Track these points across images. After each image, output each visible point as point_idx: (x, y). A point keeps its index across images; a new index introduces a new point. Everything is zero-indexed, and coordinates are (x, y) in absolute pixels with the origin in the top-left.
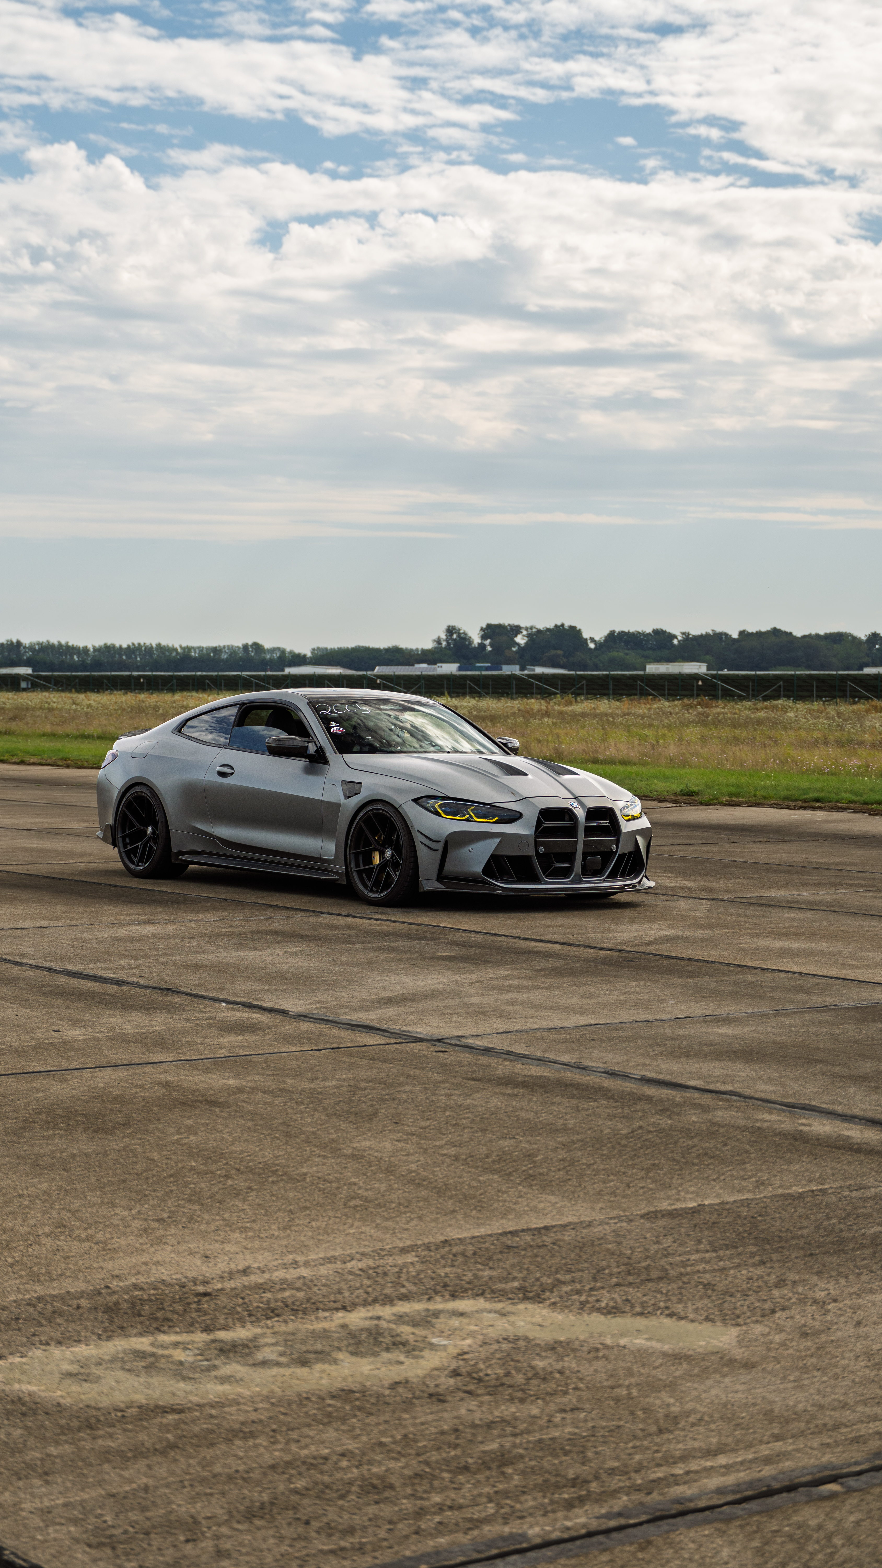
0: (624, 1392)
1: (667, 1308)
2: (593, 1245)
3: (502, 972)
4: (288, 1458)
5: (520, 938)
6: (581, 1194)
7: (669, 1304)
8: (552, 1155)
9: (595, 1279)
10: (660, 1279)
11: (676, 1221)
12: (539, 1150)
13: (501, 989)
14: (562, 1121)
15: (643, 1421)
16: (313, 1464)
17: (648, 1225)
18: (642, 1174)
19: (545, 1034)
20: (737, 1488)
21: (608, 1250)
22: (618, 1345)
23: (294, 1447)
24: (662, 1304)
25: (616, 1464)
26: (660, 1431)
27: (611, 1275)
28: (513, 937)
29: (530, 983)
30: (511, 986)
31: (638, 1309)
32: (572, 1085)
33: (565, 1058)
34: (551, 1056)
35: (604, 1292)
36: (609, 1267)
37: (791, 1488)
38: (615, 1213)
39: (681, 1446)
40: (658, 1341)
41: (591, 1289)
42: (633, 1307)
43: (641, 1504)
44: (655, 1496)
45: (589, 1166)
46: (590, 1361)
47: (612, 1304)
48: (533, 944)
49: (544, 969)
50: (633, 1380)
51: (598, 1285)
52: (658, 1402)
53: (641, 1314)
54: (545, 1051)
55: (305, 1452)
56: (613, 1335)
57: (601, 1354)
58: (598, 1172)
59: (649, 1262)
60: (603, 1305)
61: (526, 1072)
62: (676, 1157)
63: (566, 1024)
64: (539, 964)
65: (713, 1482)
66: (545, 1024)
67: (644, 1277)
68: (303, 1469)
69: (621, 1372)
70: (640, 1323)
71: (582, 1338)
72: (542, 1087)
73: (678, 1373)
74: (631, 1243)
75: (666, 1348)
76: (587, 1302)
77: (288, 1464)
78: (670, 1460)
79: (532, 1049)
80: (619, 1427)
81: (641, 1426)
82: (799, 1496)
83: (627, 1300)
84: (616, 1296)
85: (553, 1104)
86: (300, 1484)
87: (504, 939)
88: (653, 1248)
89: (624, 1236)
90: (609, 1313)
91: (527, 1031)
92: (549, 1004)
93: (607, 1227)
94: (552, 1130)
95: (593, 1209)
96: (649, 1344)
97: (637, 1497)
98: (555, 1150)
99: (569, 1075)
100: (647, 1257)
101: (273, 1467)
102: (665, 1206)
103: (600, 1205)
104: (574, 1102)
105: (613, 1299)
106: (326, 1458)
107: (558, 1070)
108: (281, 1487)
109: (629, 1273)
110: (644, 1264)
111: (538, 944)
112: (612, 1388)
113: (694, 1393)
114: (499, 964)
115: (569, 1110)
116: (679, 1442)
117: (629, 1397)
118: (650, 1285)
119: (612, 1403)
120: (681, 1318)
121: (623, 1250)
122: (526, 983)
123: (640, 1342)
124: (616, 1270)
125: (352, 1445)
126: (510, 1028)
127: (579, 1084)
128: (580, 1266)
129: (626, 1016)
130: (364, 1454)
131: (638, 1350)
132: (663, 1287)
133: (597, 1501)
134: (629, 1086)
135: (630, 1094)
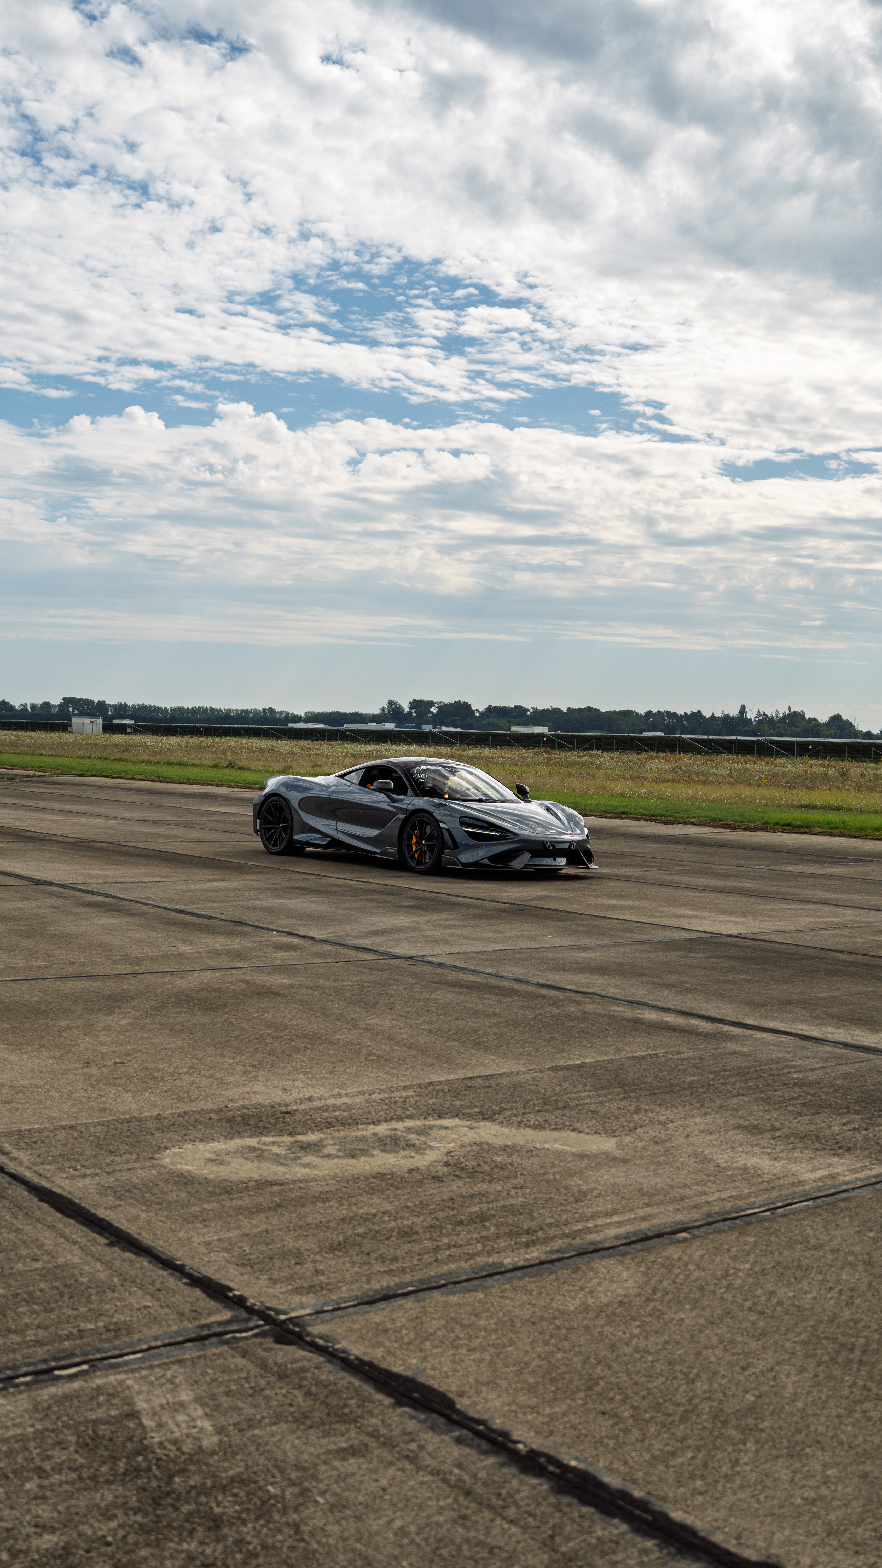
0: (551, 1177)
1: (571, 1126)
2: (521, 1086)
3: (444, 916)
4: (351, 1214)
5: (451, 895)
6: (510, 1055)
7: (572, 1123)
8: (489, 1030)
9: (525, 1107)
10: (564, 1108)
11: (570, 1072)
12: (480, 1028)
13: (444, 926)
14: (492, 1009)
15: (565, 1195)
16: (368, 1218)
17: (553, 1074)
18: (545, 1043)
19: (475, 955)
20: (627, 1235)
21: (530, 1090)
22: (544, 1149)
23: (354, 1208)
24: (567, 1123)
25: (552, 1221)
26: (576, 1201)
27: (534, 1105)
28: (448, 895)
30: (450, 925)
31: (553, 1126)
32: (495, 987)
33: (489, 970)
34: (481, 969)
35: (531, 1116)
36: (532, 1100)
37: (659, 1236)
38: (532, 1067)
39: (590, 1210)
40: (568, 1146)
41: (523, 1114)
42: (550, 1125)
43: (570, 1244)
44: (578, 1240)
45: (512, 1037)
46: (528, 1158)
47: (537, 1123)
48: (461, 899)
49: (469, 915)
50: (556, 1170)
51: (527, 1111)
52: (572, 1183)
53: (556, 1129)
54: (477, 966)
55: (361, 1211)
56: (540, 1142)
57: (534, 1154)
58: (518, 1041)
59: (556, 1097)
60: (531, 1123)
61: (467, 979)
62: (564, 1033)
63: (487, 949)
64: (466, 911)
65: (613, 1232)
66: (474, 949)
67: (554, 1106)
68: (361, 1221)
69: (548, 1165)
70: (556, 1134)
71: (521, 1143)
72: (477, 988)
73: (583, 1166)
74: (544, 1085)
75: (573, 1150)
76: (522, 1121)
77: (352, 1218)
78: (583, 1218)
79: (468, 964)
80: (551, 1198)
81: (564, 1198)
82: (665, 1240)
83: (546, 1120)
84: (539, 1118)
85: (485, 999)
86: (361, 1230)
87: (442, 895)
88: (558, 1089)
89: (539, 1081)
90: (536, 1128)
91: (464, 953)
92: (475, 936)
93: (528, 1075)
94: (486, 1015)
95: (517, 1064)
96: (562, 1147)
97: (566, 1240)
98: (490, 1027)
99: (493, 981)
100: (555, 1094)
101: (343, 1220)
102: (561, 1063)
103: (522, 1062)
104: (498, 997)
105: (537, 1120)
106: (375, 1215)
107: (486, 978)
108: (350, 1232)
109: (545, 1104)
110: (553, 1098)
111: (464, 899)
112: (543, 1174)
113: (594, 1178)
114: (440, 911)
115: (495, 1003)
116: (588, 1207)
117: (555, 1180)
118: (558, 1111)
119: (545, 1184)
120: (580, 1132)
121: (540, 1090)
122: (459, 923)
123: (557, 1146)
124: (537, 1102)
125: (389, 1207)
126: (453, 951)
127: (498, 987)
128: (514, 1099)
129: (523, 945)
130: (397, 1213)
131: (557, 1152)
132: (567, 1113)
133: (543, 1243)
134: (530, 989)
135: (532, 993)
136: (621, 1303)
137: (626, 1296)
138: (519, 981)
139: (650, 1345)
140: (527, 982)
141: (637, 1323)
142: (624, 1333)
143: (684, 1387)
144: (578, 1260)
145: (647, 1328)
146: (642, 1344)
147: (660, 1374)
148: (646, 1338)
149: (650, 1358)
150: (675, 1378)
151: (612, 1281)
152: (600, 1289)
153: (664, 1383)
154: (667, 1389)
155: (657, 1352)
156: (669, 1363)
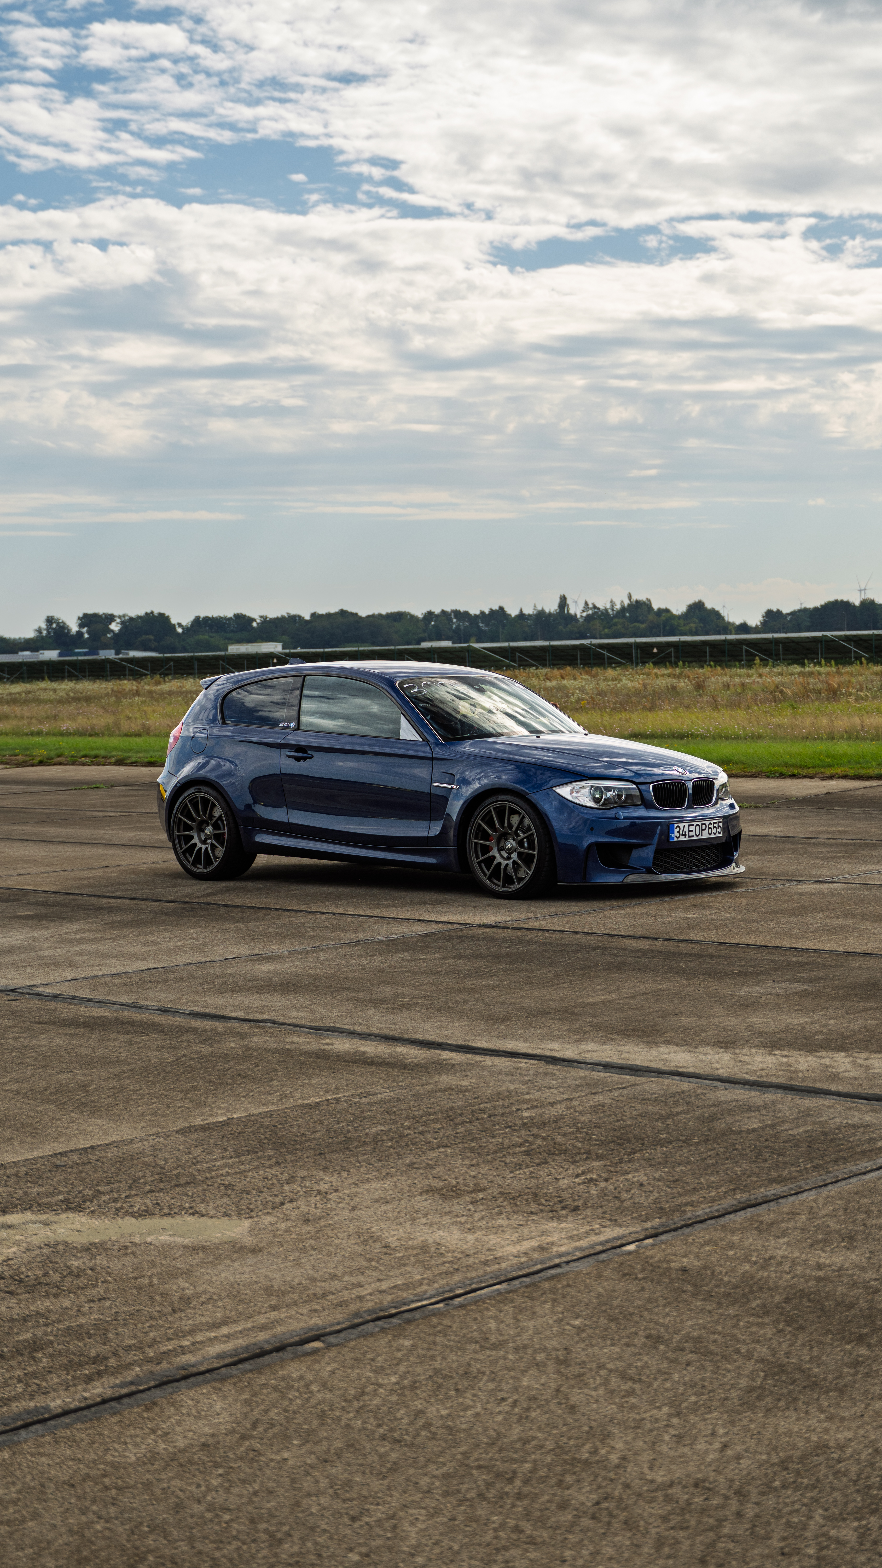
0: (147, 1281)
1: (191, 1208)
2: (132, 1159)
3: (75, 927)
5: (94, 896)
6: (126, 1117)
7: (194, 1204)
8: (104, 1084)
9: (130, 1188)
10: (188, 1183)
11: (207, 1134)
12: (92, 1081)
13: (72, 942)
14: (116, 1054)
15: (160, 1304)
17: (182, 1139)
18: (182, 1095)
19: (108, 979)
20: (235, 1352)
21: (145, 1163)
22: (145, 1243)
24: (187, 1205)
25: (133, 1342)
26: (174, 1311)
27: (145, 1183)
28: (88, 895)
29: (99, 935)
30: (82, 939)
31: (166, 1211)
32: (128, 1022)
33: (124, 1000)
34: (112, 998)
35: (138, 1198)
36: (144, 1177)
37: (280, 1348)
38: (155, 1130)
39: (191, 1322)
40: (180, 1236)
41: (127, 1197)
42: (161, 1209)
43: (151, 1372)
44: (165, 1365)
45: (135, 1091)
46: (118, 1258)
47: (143, 1208)
48: (106, 900)
49: (113, 923)
50: (155, 1271)
51: (133, 1192)
52: (174, 1287)
53: (169, 1215)
54: (107, 994)
56: (142, 1234)
57: (129, 1251)
58: (143, 1096)
59: (180, 1170)
60: (136, 1209)
61: (88, 1014)
62: (213, 1078)
63: (127, 969)
64: (109, 918)
65: (215, 1349)
66: (109, 971)
67: (173, 1183)
69: (145, 1265)
70: (167, 1222)
71: (114, 1238)
72: (101, 1026)
73: (195, 1262)
74: (166, 1155)
75: (187, 1241)
76: (122, 1208)
78: (180, 1335)
79: (95, 993)
80: (138, 1311)
81: (158, 1308)
82: (287, 1354)
83: (157, 1204)
84: (148, 1201)
85: (109, 1040)
87: (80, 897)
88: (185, 1158)
89: (160, 1150)
90: (140, 1215)
91: (92, 978)
92: (115, 952)
93: (146, 1143)
94: (105, 1062)
95: (135, 1128)
96: (172, 1239)
97: (148, 1367)
98: (107, 1080)
99: (126, 1014)
100: (178, 1166)
102: (199, 1121)
103: (142, 1124)
104: (128, 1037)
105: (145, 1204)
107: (117, 1011)
109: (162, 1181)
110: (175, 1172)
111: (110, 900)
112: (136, 1278)
113: (208, 1277)
114: (73, 919)
115: (123, 1044)
116: (189, 1319)
117: (151, 1285)
118: (178, 1189)
119: (135, 1291)
120: (203, 1216)
121: (158, 1162)
122: (96, 935)
123: (164, 1238)
124: (149, 1179)
126: (77, 976)
127: (134, 1021)
128: (118, 1178)
129: (181, 959)
131: (162, 1245)
132: (190, 1190)
133: (113, 1374)
134: (178, 1020)
135: (179, 1027)
136: (205, 1445)
137: (213, 1435)
138: (164, 1011)
139: (231, 1498)
140: (175, 1012)
141: (221, 1471)
142: (199, 1486)
143: (265, 1552)
144: (158, 1391)
145: (233, 1477)
146: (220, 1498)
147: (236, 1538)
148: (228, 1491)
149: (227, 1517)
150: (254, 1541)
151: (198, 1417)
152: (178, 1429)
153: (238, 1549)
154: (240, 1555)
155: (239, 1509)
156: (252, 1521)
